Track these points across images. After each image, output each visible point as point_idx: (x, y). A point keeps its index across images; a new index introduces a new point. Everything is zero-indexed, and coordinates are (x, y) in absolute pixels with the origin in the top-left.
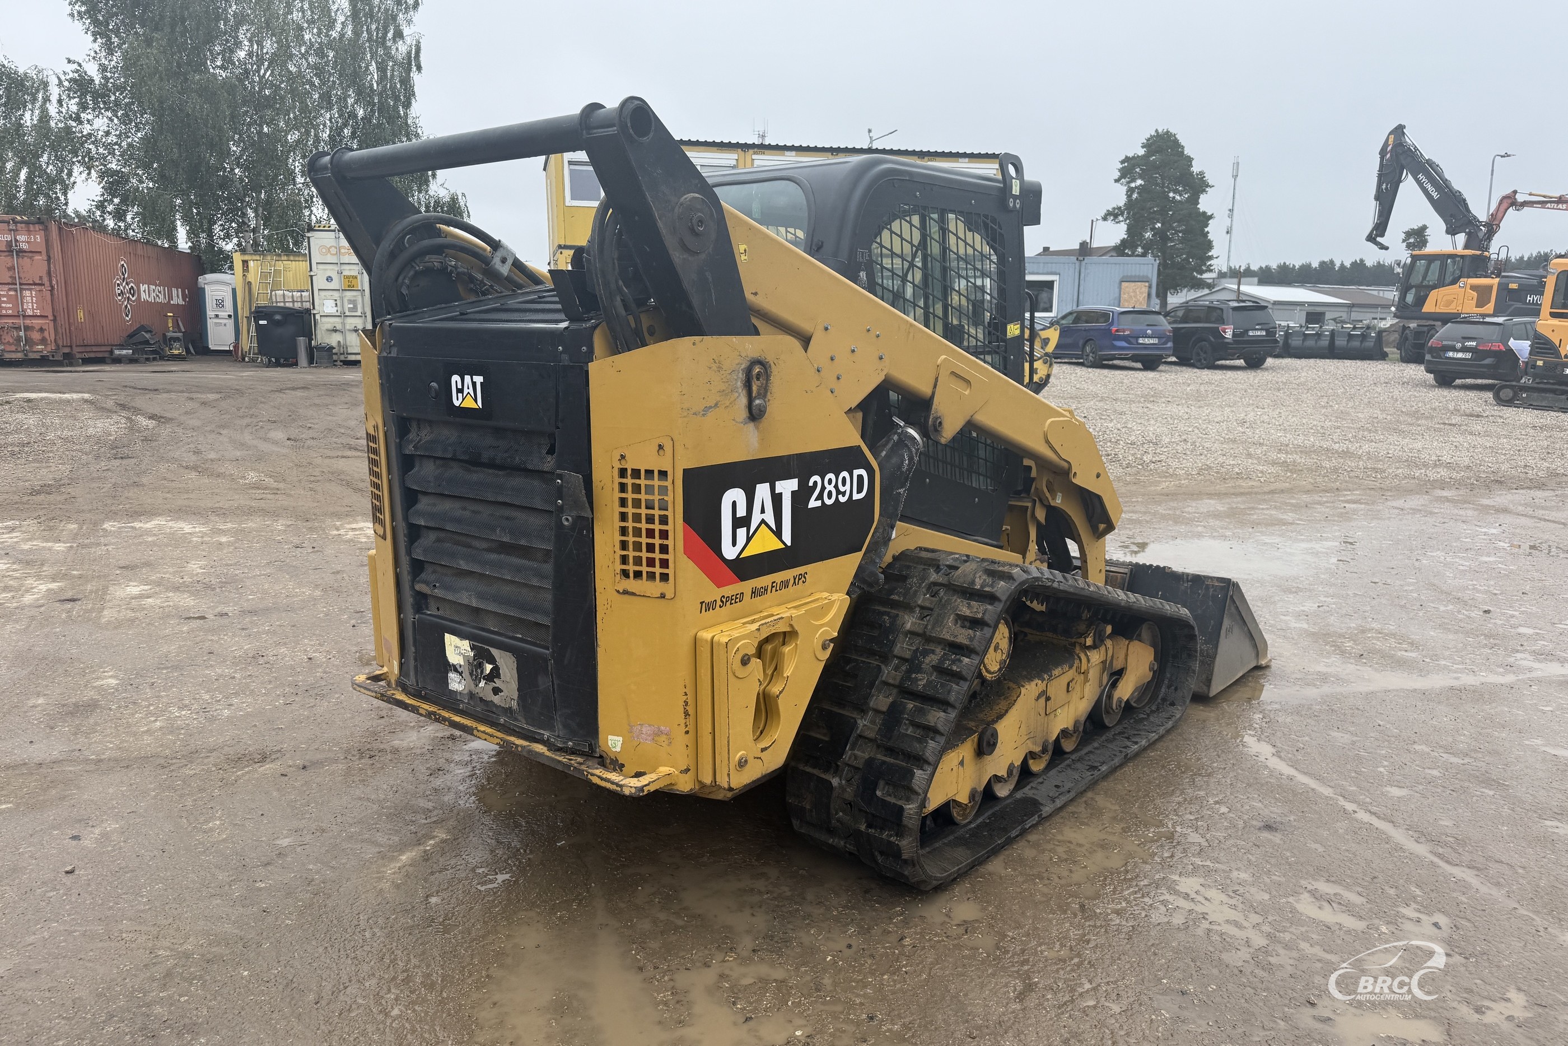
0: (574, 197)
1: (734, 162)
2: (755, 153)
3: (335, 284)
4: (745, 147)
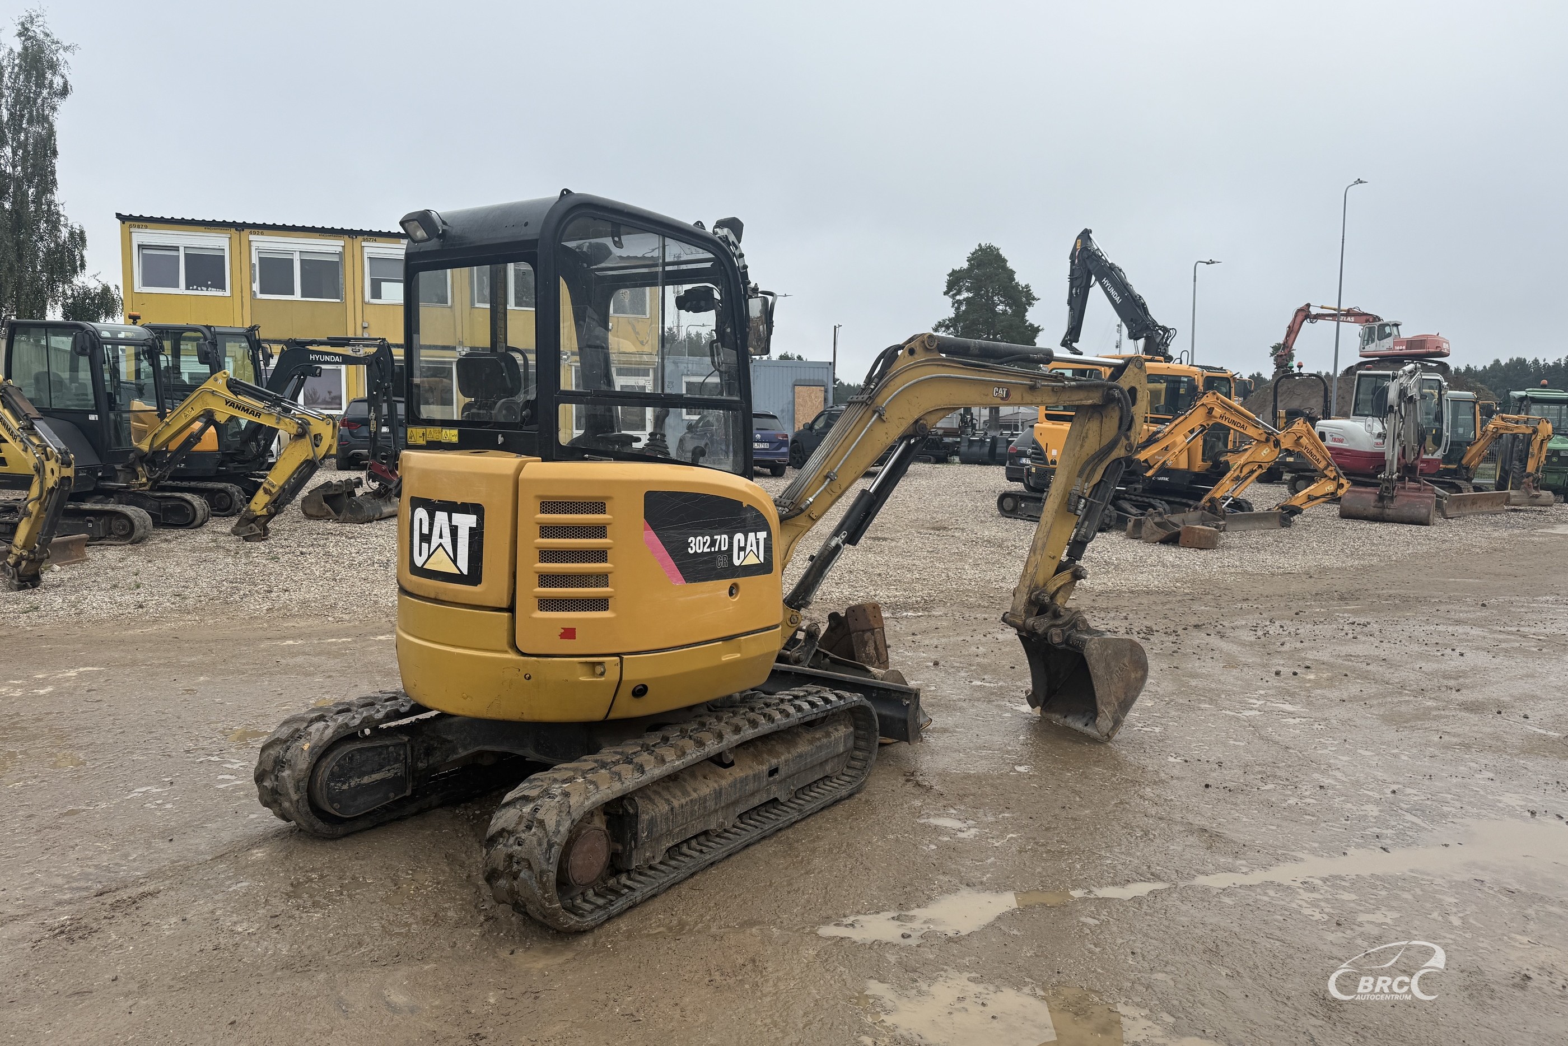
0: (145, 284)
1: (340, 249)
2: (364, 241)
4: (352, 234)
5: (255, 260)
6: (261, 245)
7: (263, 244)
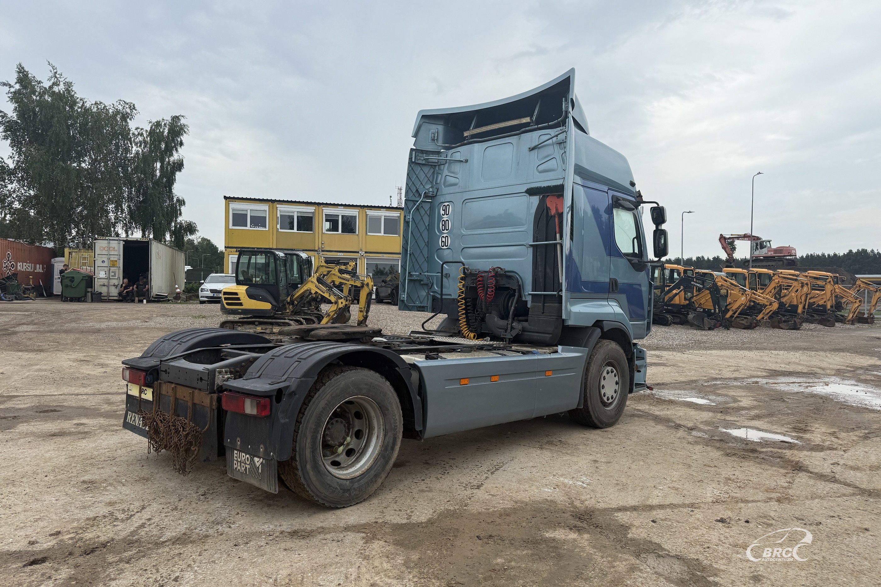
0: (233, 226)
1: (313, 211)
2: (323, 207)
3: (105, 264)
4: (319, 204)
5: (279, 215)
6: (282, 209)
7: (283, 209)
